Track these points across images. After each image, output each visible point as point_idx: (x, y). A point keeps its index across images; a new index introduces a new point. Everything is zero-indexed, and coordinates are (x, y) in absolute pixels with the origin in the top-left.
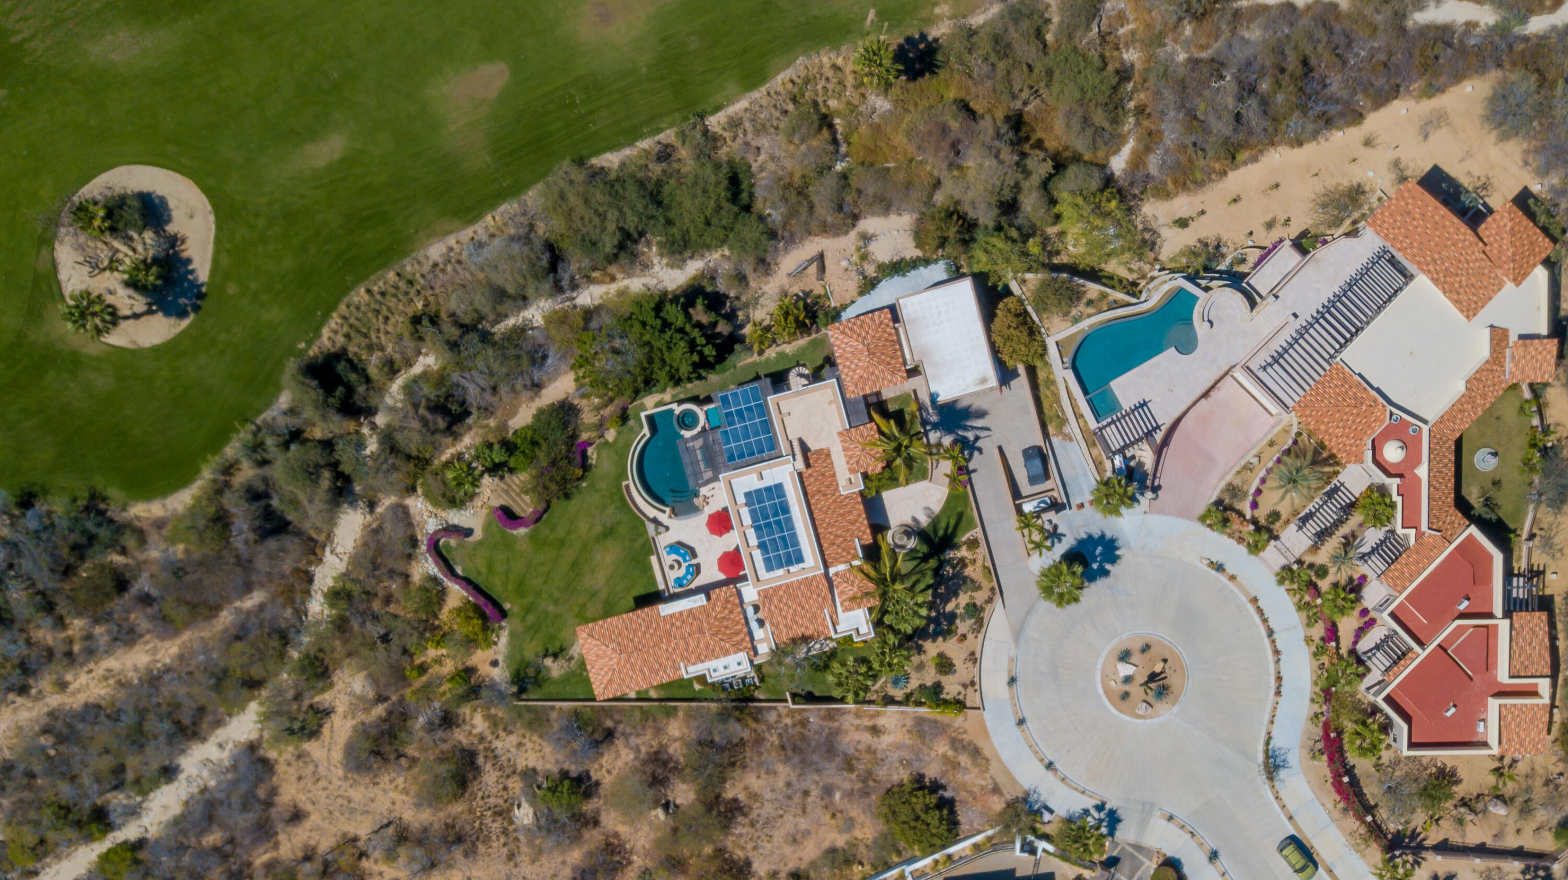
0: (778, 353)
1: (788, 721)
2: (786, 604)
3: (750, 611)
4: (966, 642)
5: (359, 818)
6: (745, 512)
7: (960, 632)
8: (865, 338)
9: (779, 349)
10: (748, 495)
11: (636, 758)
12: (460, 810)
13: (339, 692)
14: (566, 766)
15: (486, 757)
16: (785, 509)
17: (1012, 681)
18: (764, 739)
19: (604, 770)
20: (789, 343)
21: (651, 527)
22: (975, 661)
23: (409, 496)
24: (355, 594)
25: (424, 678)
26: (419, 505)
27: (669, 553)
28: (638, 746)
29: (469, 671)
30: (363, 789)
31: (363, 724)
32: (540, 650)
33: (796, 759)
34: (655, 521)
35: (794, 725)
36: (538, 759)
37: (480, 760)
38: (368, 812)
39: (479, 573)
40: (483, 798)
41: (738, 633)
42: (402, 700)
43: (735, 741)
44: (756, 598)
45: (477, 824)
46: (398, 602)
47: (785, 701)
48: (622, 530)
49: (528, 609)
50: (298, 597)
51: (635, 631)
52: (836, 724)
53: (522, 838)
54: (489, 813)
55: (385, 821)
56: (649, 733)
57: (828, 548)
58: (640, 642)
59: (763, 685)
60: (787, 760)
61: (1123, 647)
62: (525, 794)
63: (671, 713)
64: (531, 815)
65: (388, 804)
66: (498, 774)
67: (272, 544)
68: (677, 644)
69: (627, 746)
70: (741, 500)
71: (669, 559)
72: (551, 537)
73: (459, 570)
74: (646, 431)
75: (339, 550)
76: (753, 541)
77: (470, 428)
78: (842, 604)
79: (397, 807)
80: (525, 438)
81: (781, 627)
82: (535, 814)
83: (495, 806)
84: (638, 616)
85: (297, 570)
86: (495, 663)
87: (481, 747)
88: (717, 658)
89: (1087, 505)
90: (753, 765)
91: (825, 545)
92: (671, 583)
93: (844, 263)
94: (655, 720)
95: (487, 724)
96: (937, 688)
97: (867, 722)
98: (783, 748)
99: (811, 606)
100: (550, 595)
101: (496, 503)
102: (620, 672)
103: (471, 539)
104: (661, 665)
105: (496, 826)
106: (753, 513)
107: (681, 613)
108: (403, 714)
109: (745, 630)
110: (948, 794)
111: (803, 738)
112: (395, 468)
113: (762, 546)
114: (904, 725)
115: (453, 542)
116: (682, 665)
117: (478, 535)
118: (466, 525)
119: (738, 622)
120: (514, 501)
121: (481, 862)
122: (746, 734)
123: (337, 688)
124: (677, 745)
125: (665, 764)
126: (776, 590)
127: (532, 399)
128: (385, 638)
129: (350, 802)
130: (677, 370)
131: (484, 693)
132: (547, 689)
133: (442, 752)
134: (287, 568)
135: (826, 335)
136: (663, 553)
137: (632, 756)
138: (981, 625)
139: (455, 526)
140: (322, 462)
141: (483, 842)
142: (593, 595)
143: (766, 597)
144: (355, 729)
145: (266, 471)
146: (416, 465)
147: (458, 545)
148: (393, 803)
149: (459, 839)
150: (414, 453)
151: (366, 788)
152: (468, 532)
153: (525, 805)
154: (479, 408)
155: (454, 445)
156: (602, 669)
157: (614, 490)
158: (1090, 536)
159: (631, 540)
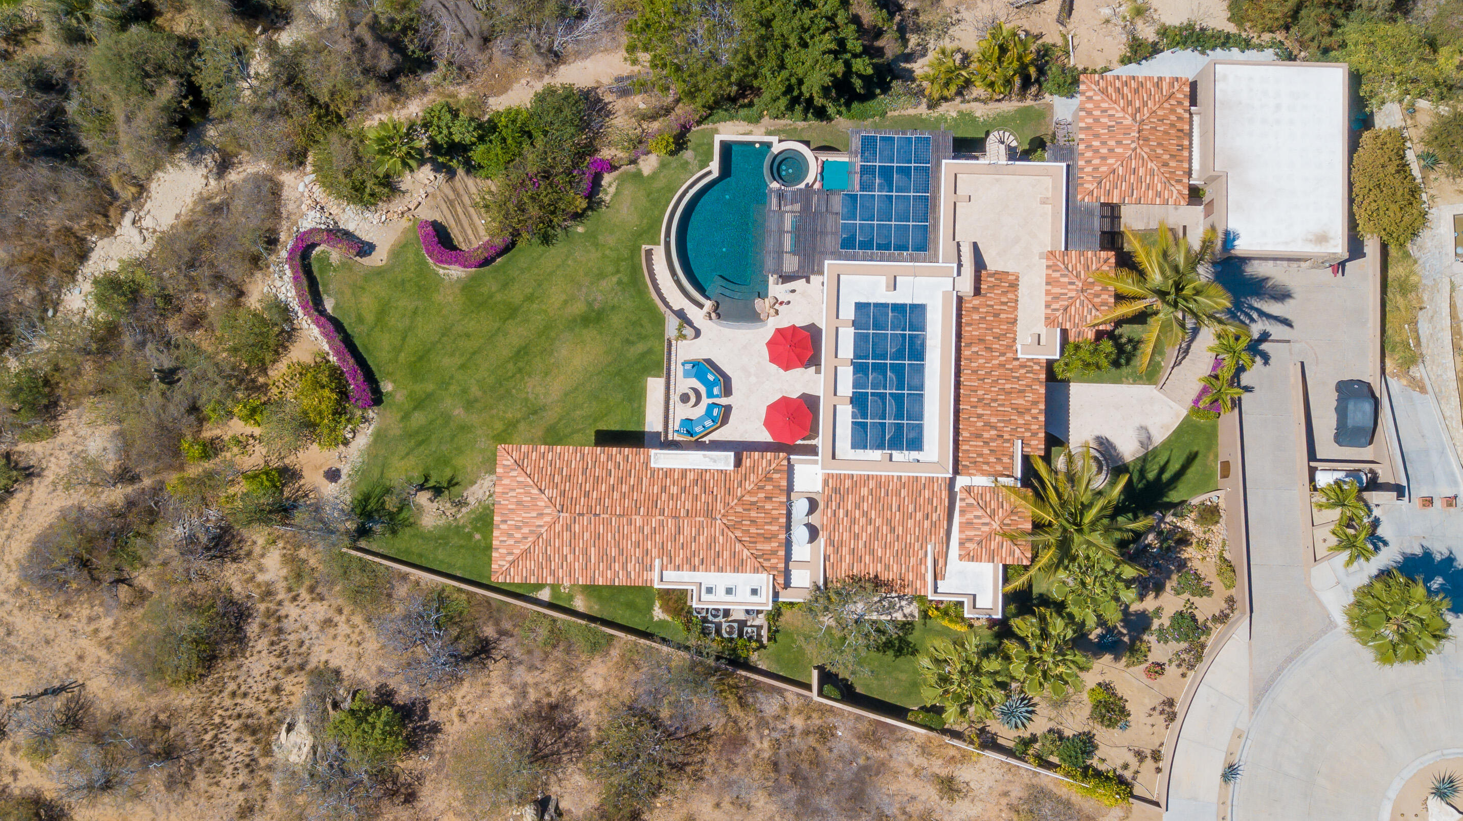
0: (960, 113)
1: (799, 722)
2: (865, 514)
3: (800, 507)
4: (1161, 680)
5: (15, 666)
6: (847, 336)
7: (1152, 658)
8: (1138, 110)
9: (965, 107)
10: (862, 307)
11: (516, 706)
12: (188, 703)
13: (62, 447)
14: (392, 683)
15: (264, 626)
16: (918, 353)
17: (1230, 773)
18: (746, 741)
19: (455, 710)
20: (984, 102)
21: (672, 324)
22: (1172, 717)
23: (291, 169)
24: (146, 293)
25: (208, 465)
26: (301, 188)
27: (687, 375)
28: (525, 685)
29: (288, 474)
30: (39, 619)
31: (81, 509)
32: (418, 478)
33: (792, 794)
34: (681, 314)
35: (806, 733)
36: (350, 656)
37: (252, 628)
38: (33, 660)
39: (360, 320)
40: (234, 694)
41: (768, 538)
42: (159, 488)
43: (695, 728)
44: (819, 488)
45: (208, 737)
46: (211, 329)
47: (808, 687)
48: (616, 320)
49: (420, 403)
50: (53, 276)
51: (597, 480)
52: (881, 754)
53: (276, 786)
54: (236, 724)
55: (56, 684)
56: (552, 668)
57: (966, 441)
58: (599, 500)
59: (772, 646)
60: (777, 790)
61: (1445, 770)
62: (309, 710)
63: (598, 646)
64: (306, 750)
65: (71, 657)
66: (274, 660)
67: (41, 171)
68: (661, 524)
69: (507, 680)
70: (848, 312)
71: (684, 383)
72: (498, 297)
73: (329, 305)
74: (714, 167)
75: (147, 222)
76: (846, 388)
77: (425, 90)
78: (962, 544)
79: (85, 666)
80: (514, 121)
81: (845, 551)
82: (314, 749)
83: (250, 716)
84: (610, 458)
85: (68, 231)
86: (333, 475)
87: (262, 607)
88: (721, 570)
89: (1437, 503)
90: (715, 781)
91: (965, 434)
92: (675, 424)
93: (1106, 12)
94: (568, 651)
95: (284, 572)
96: (1087, 744)
97: (938, 767)
98: (775, 766)
99: (906, 530)
100: (465, 391)
101: (427, 214)
102: (548, 543)
103: (366, 261)
104: (621, 553)
105: (239, 750)
106: (860, 340)
107: (684, 473)
108: (151, 512)
109: (783, 536)
111: (816, 762)
112: (286, 113)
113: (858, 401)
114: (1006, 794)
115: (335, 255)
116: (657, 562)
117: (379, 258)
118: (366, 238)
119: (775, 519)
120: (458, 221)
121: (189, 804)
122: (717, 723)
123: (60, 439)
124: (593, 704)
125: (563, 728)
126: (858, 482)
127: (540, 75)
128: (169, 377)
129: (9, 634)
130: (800, 82)
131: (299, 517)
132: (403, 542)
133: (193, 594)
134: (52, 223)
135: (1050, 107)
136: (678, 370)
137: (509, 701)
138: (1199, 658)
139: (347, 233)
140: (171, 64)
141: (208, 772)
142: (535, 411)
143: (836, 490)
144: (64, 514)
145: (75, 53)
146: (319, 117)
147: (343, 264)
148: (81, 658)
149: (169, 753)
150: (324, 98)
151: (45, 618)
152: (365, 249)
153: (301, 727)
154: (450, 63)
155: (389, 108)
156: (518, 528)
157: (626, 253)
158: (1427, 555)
159: (629, 342)
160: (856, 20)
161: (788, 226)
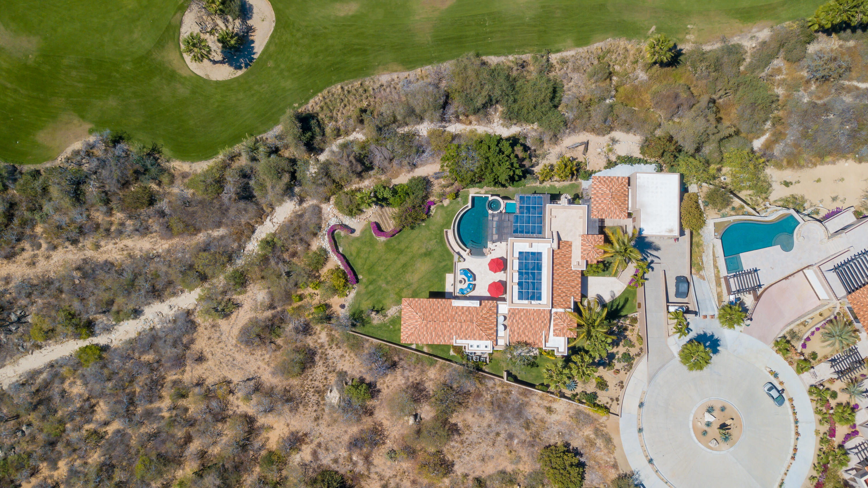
0: (551, 185)
1: (500, 389)
2: (522, 321)
3: (501, 319)
4: (618, 375)
5: (236, 371)
6: (516, 263)
7: (616, 368)
8: (611, 188)
9: (552, 183)
10: (520, 253)
11: (405, 383)
12: (296, 383)
13: (248, 297)
14: (364, 376)
15: (321, 357)
16: (539, 268)
17: (641, 405)
18: (482, 395)
19: (385, 385)
20: (559, 181)
21: (456, 257)
22: (622, 387)
23: (325, 203)
24: (278, 245)
25: (300, 303)
26: (329, 209)
27: (461, 274)
28: (408, 376)
29: (328, 306)
30: (244, 355)
31: (256, 318)
32: (371, 307)
33: (498, 412)
34: (458, 253)
35: (502, 392)
36: (350, 367)
37: (317, 358)
38: (243, 369)
39: (351, 255)
40: (311, 380)
41: (491, 329)
42: (283, 311)
43: (465, 391)
44: (507, 312)
45: (303, 394)
46: (299, 257)
47: (502, 377)
48: (436, 254)
49: (371, 283)
50: (244, 238)
51: (434, 310)
52: (527, 399)
53: (327, 410)
54: (312, 390)
55: (251, 377)
56: (417, 371)
57: (556, 297)
58: (435, 317)
59: (490, 364)
60: (493, 411)
61: (710, 404)
62: (337, 385)
63: (432, 364)
64: (337, 398)
65: (255, 368)
66: (325, 369)
67: (242, 204)
68: (456, 324)
69: (402, 375)
70: (516, 255)
71: (460, 277)
72: (397, 247)
73: (341, 250)
74: (470, 205)
75: (275, 220)
76: (516, 280)
77: (370, 177)
78: (554, 331)
79: (260, 371)
80: (403, 190)
81: (516, 333)
82: (340, 398)
83: (317, 387)
84: (438, 302)
85: (249, 223)
86: (343, 306)
87: (320, 351)
88: (475, 339)
89: (708, 317)
90: (472, 408)
91: (555, 295)
92: (457, 290)
93: (599, 150)
94: (422, 365)
95: (327, 339)
96: (594, 396)
97: (546, 403)
98: (492, 403)
99: (536, 327)
100: (386, 278)
101: (373, 220)
102: (419, 331)
103: (353, 235)
104: (443, 333)
105: (314, 399)
106: (520, 264)
107: (463, 307)
108: (281, 319)
109: (495, 328)
110: (582, 460)
111: (505, 402)
112: (325, 184)
113: (520, 284)
114: (568, 412)
115: (343, 233)
116: (454, 337)
117: (357, 234)
118: (352, 227)
119: (493, 323)
120: (383, 222)
121: (297, 416)
122: (472, 389)
123: (247, 294)
124: (431, 383)
125: (421, 391)
126: (520, 311)
127: (409, 172)
128: (288, 274)
129: (234, 360)
130: (498, 177)
131: (333, 321)
132: (367, 329)
133: (296, 347)
134: (243, 221)
135: (581, 183)
136: (458, 272)
137: (403, 382)
138: (631, 368)
139: (346, 226)
140: (286, 169)
141: (304, 406)
142: (409, 285)
143: (513, 313)
144: (251, 320)
145: (254, 164)
146: (336, 187)
147: (345, 236)
148: (259, 368)
149: (289, 400)
150: (337, 180)
151: (246, 355)
152: (353, 231)
153: (335, 391)
154: (379, 168)
155: (358, 183)
156: (409, 326)
157: (439, 232)
158: (705, 334)
159: (439, 262)
160: (517, 156)
161: (494, 226)
